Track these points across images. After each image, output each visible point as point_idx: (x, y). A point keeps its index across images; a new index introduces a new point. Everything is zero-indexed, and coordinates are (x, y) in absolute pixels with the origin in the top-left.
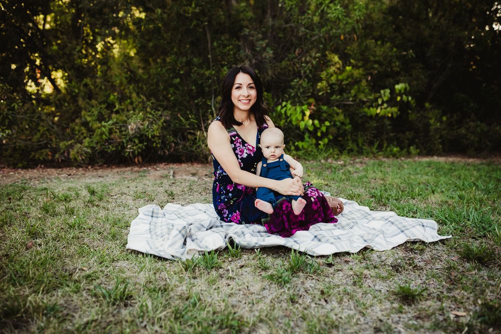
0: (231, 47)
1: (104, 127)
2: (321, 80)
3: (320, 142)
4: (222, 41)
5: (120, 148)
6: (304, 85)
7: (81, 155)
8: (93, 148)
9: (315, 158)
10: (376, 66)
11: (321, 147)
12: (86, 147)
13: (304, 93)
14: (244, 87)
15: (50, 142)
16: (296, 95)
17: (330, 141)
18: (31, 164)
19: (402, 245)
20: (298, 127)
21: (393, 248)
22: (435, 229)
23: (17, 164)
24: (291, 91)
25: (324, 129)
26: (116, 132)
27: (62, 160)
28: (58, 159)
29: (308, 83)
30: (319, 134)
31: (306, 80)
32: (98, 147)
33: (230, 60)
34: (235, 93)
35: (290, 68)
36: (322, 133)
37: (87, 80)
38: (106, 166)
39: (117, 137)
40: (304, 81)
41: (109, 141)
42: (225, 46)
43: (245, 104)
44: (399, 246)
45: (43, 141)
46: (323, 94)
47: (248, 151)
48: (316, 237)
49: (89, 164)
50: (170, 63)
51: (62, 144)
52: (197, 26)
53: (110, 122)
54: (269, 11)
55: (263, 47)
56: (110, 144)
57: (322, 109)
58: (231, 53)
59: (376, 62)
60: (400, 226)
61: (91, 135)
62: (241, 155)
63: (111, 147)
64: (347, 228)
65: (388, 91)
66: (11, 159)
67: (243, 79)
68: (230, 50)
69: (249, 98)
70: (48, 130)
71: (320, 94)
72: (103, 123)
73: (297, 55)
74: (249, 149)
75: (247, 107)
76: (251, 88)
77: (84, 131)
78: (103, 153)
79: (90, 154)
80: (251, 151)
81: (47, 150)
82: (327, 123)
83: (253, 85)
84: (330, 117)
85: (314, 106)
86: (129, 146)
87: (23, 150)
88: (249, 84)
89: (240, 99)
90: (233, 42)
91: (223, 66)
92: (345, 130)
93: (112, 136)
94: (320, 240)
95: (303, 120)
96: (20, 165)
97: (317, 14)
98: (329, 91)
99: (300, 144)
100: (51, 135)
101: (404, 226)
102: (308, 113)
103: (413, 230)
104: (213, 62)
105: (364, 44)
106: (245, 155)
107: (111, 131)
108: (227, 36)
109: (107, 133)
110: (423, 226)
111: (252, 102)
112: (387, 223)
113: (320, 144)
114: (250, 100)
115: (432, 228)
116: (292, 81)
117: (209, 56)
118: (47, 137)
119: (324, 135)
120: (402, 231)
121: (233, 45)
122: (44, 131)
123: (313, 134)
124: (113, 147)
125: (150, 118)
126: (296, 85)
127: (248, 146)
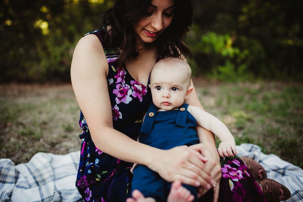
62: (120, 99)
80: (139, 92)
127: (136, 85)
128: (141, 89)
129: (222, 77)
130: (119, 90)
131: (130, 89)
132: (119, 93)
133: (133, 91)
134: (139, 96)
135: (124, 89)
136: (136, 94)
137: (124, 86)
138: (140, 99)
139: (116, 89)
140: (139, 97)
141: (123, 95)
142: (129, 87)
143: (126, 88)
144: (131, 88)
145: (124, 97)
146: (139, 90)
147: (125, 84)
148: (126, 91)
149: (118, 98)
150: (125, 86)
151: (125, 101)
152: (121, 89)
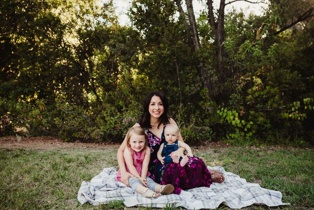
0: (191, 74)
1: (112, 120)
2: (248, 94)
3: (247, 135)
4: (187, 70)
5: (120, 132)
6: (238, 97)
7: (98, 136)
8: (105, 132)
9: (242, 145)
10: (287, 86)
11: (247, 138)
12: (101, 131)
13: (238, 102)
14: (156, 104)
15: (83, 128)
16: (233, 104)
17: (253, 134)
18: (73, 140)
19: (250, 206)
20: (231, 124)
21: (243, 208)
22: (280, 198)
23: (64, 139)
24: (230, 101)
25: (249, 126)
26: (118, 123)
27: (88, 138)
28: (86, 138)
29: (240, 96)
30: (246, 130)
31: (239, 94)
32: (108, 132)
33: (190, 81)
34: (151, 108)
35: (229, 87)
36: (248, 129)
37: (111, 93)
38: (112, 143)
39: (118, 126)
40: (238, 95)
41: (114, 128)
42: (188, 73)
43: (157, 114)
44: (247, 207)
45: (80, 126)
46: (250, 104)
47: (156, 142)
48: (194, 195)
49: (103, 141)
50: (154, 83)
51: (89, 129)
52: (169, 61)
53: (116, 117)
54: (220, 52)
55: (212, 74)
56: (115, 130)
57: (250, 113)
58: (191, 77)
59: (287, 83)
60: (253, 193)
61: (105, 124)
62: (152, 145)
63: (115, 132)
64: (221, 191)
65: (299, 103)
66: (63, 136)
67: (155, 99)
68: (190, 76)
69: (159, 111)
70: (83, 120)
71: (248, 103)
72: (112, 118)
73: (234, 79)
74: (157, 141)
75: (158, 116)
76: (161, 104)
77: (102, 122)
78: (110, 136)
79: (103, 136)
80: (158, 141)
81: (81, 132)
82: (251, 123)
83: (161, 103)
84: (254, 119)
85: (244, 111)
86: (125, 132)
87: (69, 131)
88: (159, 102)
89: (154, 111)
90: (193, 71)
91: (186, 85)
92: (267, 128)
93: (116, 126)
94: (196, 198)
95: (234, 119)
96: (66, 140)
97: (244, 53)
98: (254, 102)
99: (233, 135)
100: (85, 123)
101: (256, 194)
102: (237, 115)
103: (262, 197)
104: (180, 82)
105: (279, 72)
106: (154, 145)
107: (116, 123)
108: (190, 67)
109: (113, 124)
110: (270, 195)
111: (161, 113)
112: (246, 191)
113: (247, 136)
114: (160, 112)
115: (278, 197)
116: (230, 95)
117: (179, 79)
118: (82, 125)
119: (249, 130)
120: (254, 197)
121: (193, 73)
122: (81, 121)
124: (116, 132)
125: (136, 115)
126: (233, 97)
127: (156, 139)
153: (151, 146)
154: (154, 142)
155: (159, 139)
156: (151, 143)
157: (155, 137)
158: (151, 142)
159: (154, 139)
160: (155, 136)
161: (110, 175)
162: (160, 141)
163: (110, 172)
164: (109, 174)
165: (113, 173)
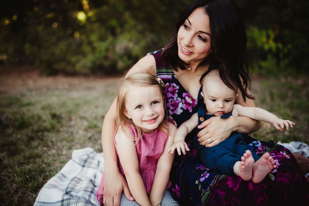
2: (286, 6)
17: (290, 62)
20: (262, 49)
25: (286, 51)
30: (281, 55)
36: (284, 54)
41: (106, 58)
47: (184, 106)
57: (285, 33)
62: (173, 111)
74: (186, 103)
79: (91, 68)
92: (304, 52)
99: (263, 64)
102: (272, 36)
107: (107, 50)
123: (276, 54)
127: (187, 98)
128: (191, 102)
129: (263, 72)
130: (170, 103)
131: (180, 102)
132: (171, 106)
133: (183, 103)
134: (189, 107)
135: (175, 103)
136: (186, 106)
137: (175, 99)
138: (190, 110)
139: (169, 103)
140: (189, 109)
141: (175, 107)
142: (180, 100)
143: (177, 102)
144: (182, 101)
145: (175, 109)
146: (189, 103)
147: (177, 98)
148: (177, 104)
149: (171, 110)
150: (177, 100)
151: (177, 112)
152: (173, 103)
153: (171, 113)
154: (181, 105)
155: (193, 100)
156: (171, 108)
157: (184, 94)
158: (173, 105)
159: (182, 98)
160: (186, 92)
161: (85, 169)
162: (193, 104)
163: (85, 161)
164: (83, 166)
165: (91, 163)
